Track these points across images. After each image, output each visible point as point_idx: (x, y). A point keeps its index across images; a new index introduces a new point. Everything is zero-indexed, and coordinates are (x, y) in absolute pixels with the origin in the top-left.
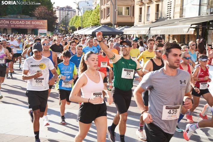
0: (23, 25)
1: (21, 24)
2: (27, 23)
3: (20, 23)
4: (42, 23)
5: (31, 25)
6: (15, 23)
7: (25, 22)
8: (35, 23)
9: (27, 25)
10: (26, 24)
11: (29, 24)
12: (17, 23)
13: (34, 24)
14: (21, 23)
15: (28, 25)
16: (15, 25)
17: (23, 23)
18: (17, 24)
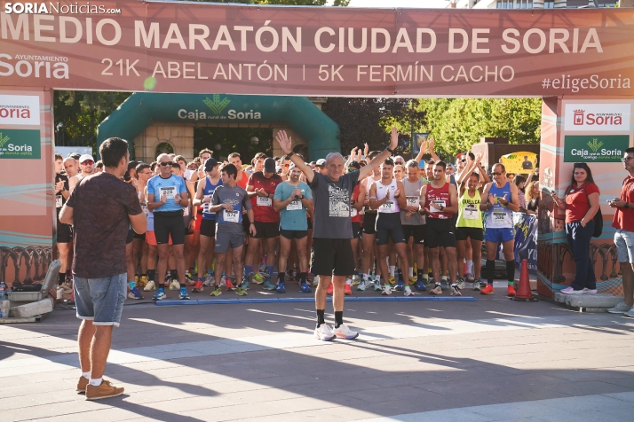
0: (426, 61)
1: (403, 50)
2: (458, 38)
3: (398, 44)
4: (593, 40)
5: (496, 58)
6: (358, 44)
7: (443, 39)
8: (534, 41)
9: (456, 60)
10: (452, 50)
11: (475, 50)
12: (374, 49)
13: (522, 54)
14: (408, 44)
15: (468, 59)
16: (349, 62)
17: (420, 49)
18: (368, 58)
